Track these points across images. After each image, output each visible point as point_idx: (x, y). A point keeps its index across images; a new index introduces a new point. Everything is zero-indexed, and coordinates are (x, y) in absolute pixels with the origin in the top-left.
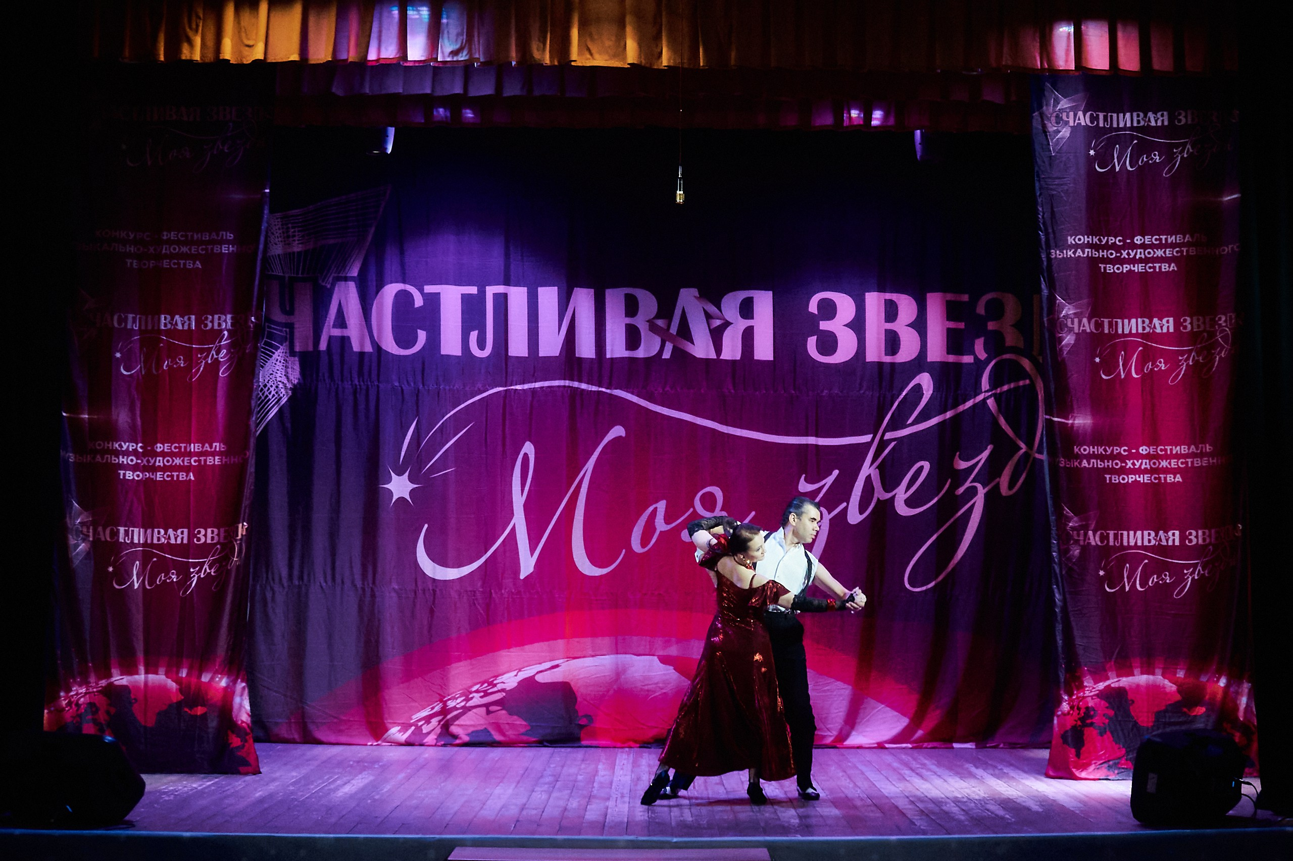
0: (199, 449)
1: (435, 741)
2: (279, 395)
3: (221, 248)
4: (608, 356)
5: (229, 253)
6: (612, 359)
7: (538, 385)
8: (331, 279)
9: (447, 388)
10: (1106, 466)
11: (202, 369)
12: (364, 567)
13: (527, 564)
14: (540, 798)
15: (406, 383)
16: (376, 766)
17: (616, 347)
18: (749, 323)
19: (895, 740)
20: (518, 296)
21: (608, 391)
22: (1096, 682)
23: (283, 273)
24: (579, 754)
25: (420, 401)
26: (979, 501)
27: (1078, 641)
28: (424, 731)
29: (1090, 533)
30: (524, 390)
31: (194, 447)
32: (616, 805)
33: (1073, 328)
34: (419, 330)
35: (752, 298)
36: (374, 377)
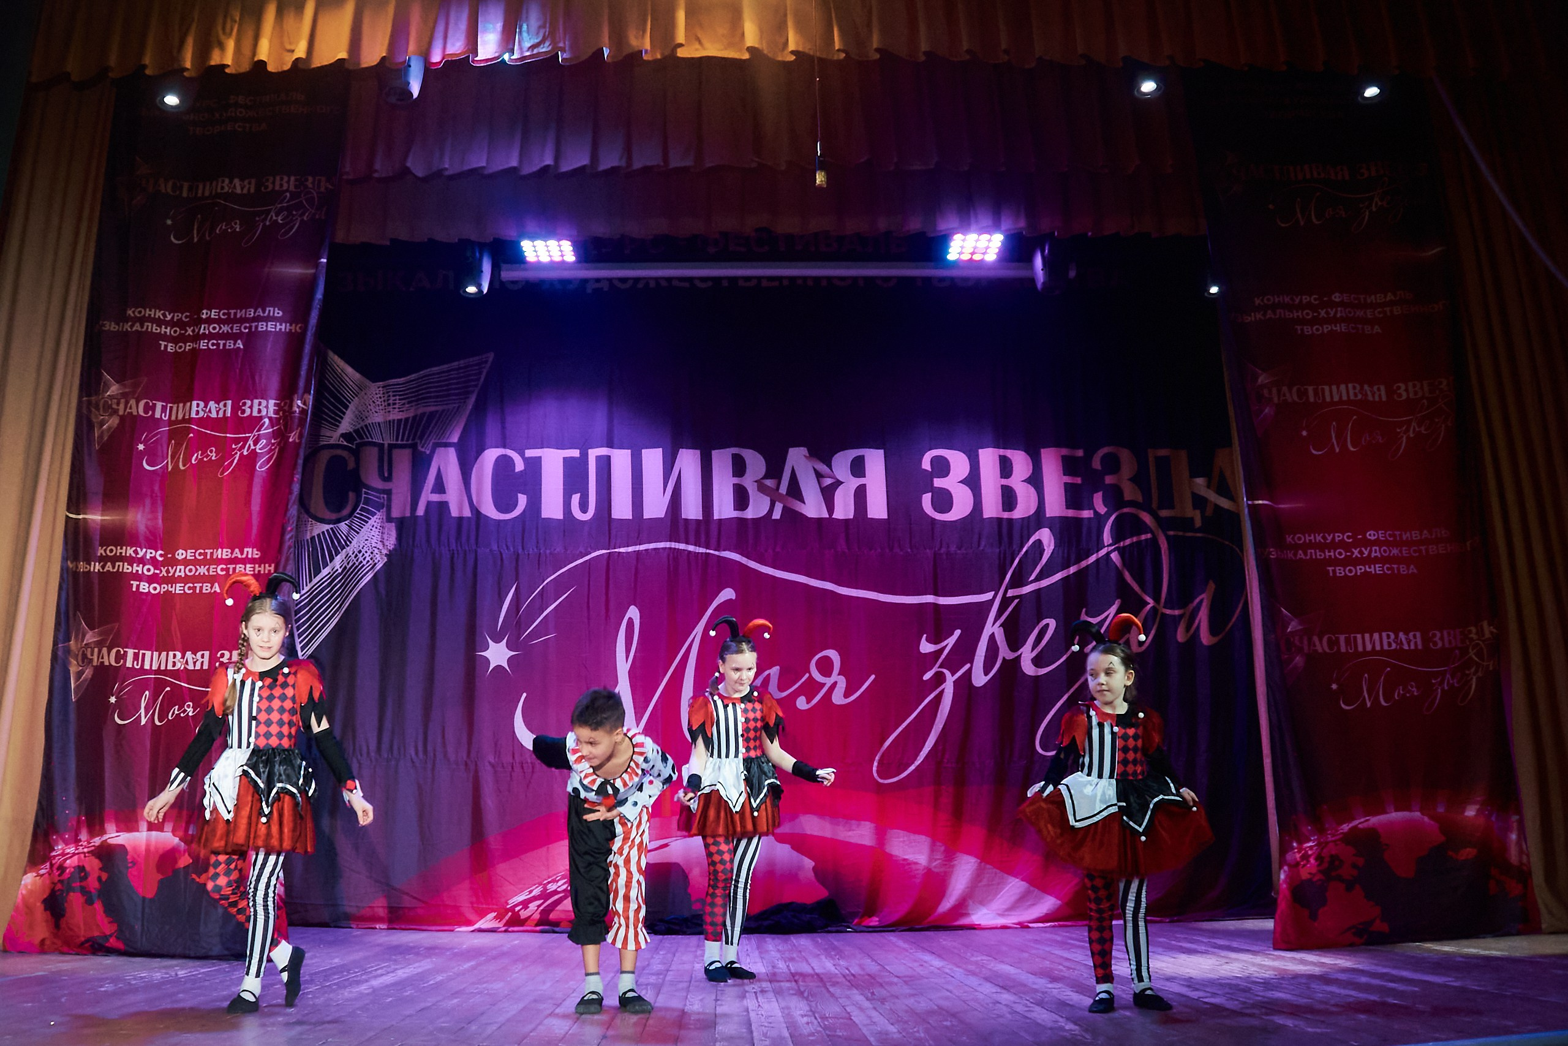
0: (226, 556)
2: (374, 561)
3: (266, 325)
4: (716, 517)
5: (275, 332)
6: (720, 520)
7: (642, 547)
8: (431, 445)
9: (548, 552)
10: (1327, 557)
11: (235, 461)
15: (505, 547)
16: (448, 953)
17: (724, 508)
18: (861, 481)
20: (621, 459)
21: (716, 553)
23: (383, 440)
25: (520, 567)
28: (522, 917)
29: (1316, 638)
30: (628, 553)
31: (223, 553)
33: (1272, 398)
34: (519, 495)
35: (863, 456)
36: (473, 541)
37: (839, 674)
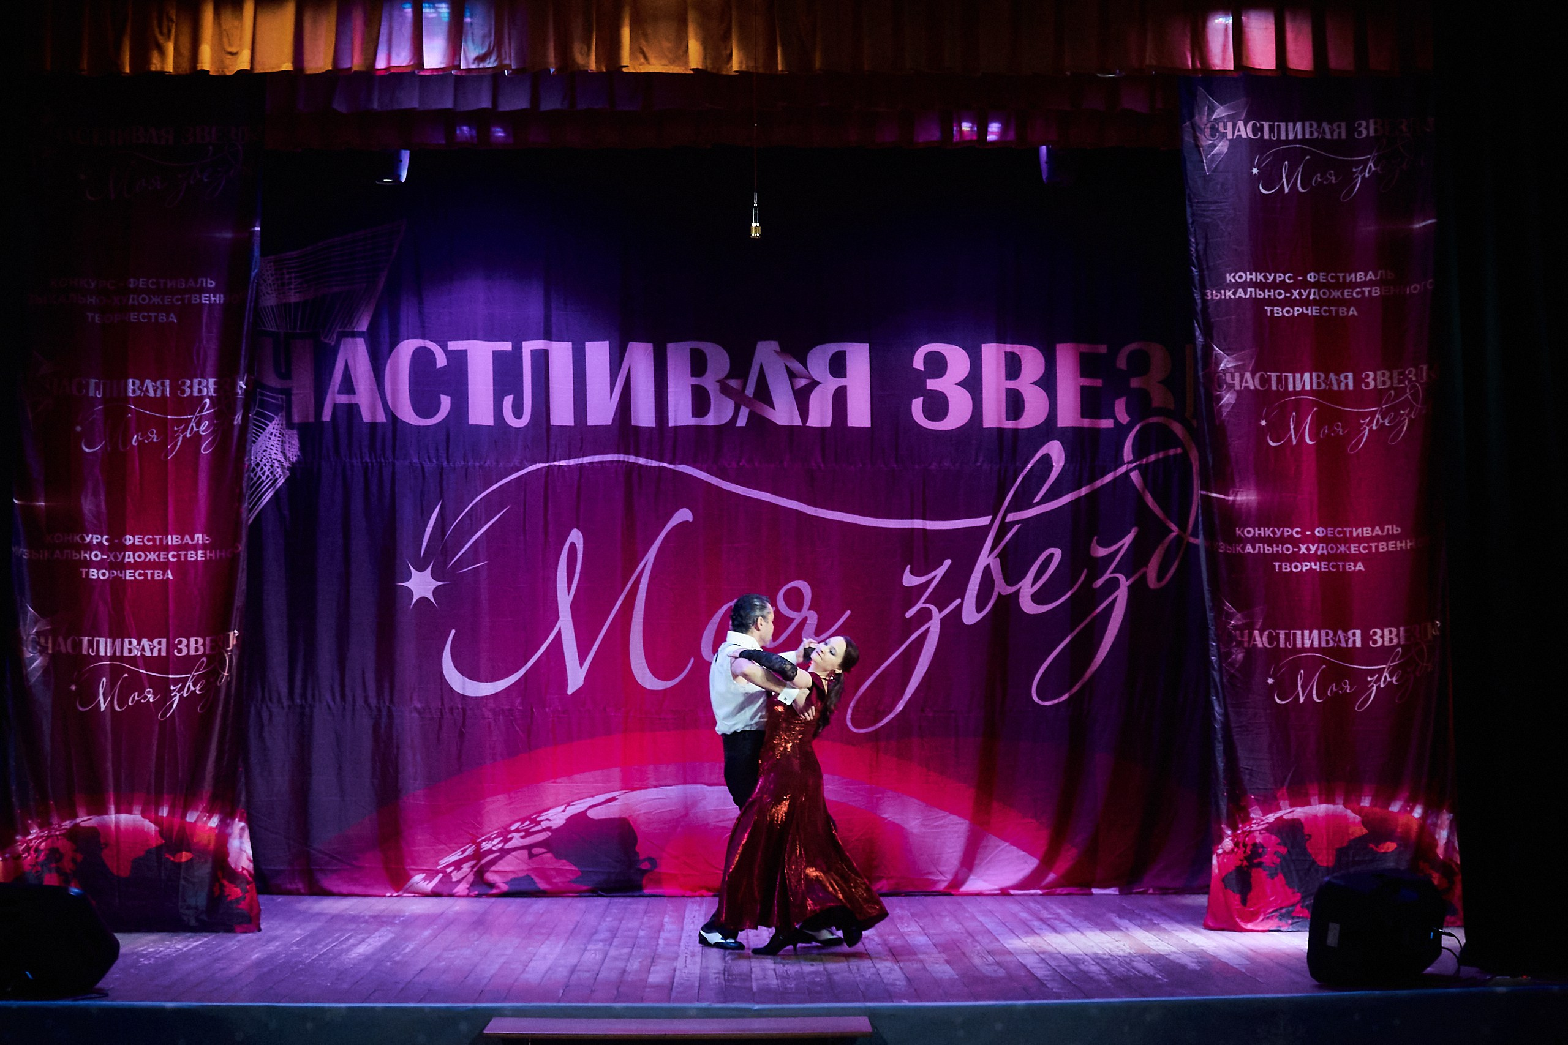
0: (177, 541)
1: (467, 891)
2: (275, 476)
3: (200, 298)
4: (671, 424)
5: (210, 304)
6: (676, 428)
7: (587, 460)
8: (335, 336)
9: (477, 465)
10: (1275, 552)
11: (179, 444)
12: (379, 682)
13: (576, 676)
14: (594, 958)
15: (427, 460)
16: (397, 922)
17: (680, 414)
18: (842, 382)
19: (1023, 885)
20: (561, 353)
21: (672, 467)
22: (1265, 814)
23: (278, 329)
24: (640, 905)
25: (444, 482)
26: (1122, 595)
27: (1243, 764)
28: (454, 879)
29: (1256, 632)
30: (569, 466)
31: (173, 540)
32: (686, 967)
33: (1234, 384)
34: (442, 396)
35: (845, 352)
36: (389, 453)
37: (809, 609)
